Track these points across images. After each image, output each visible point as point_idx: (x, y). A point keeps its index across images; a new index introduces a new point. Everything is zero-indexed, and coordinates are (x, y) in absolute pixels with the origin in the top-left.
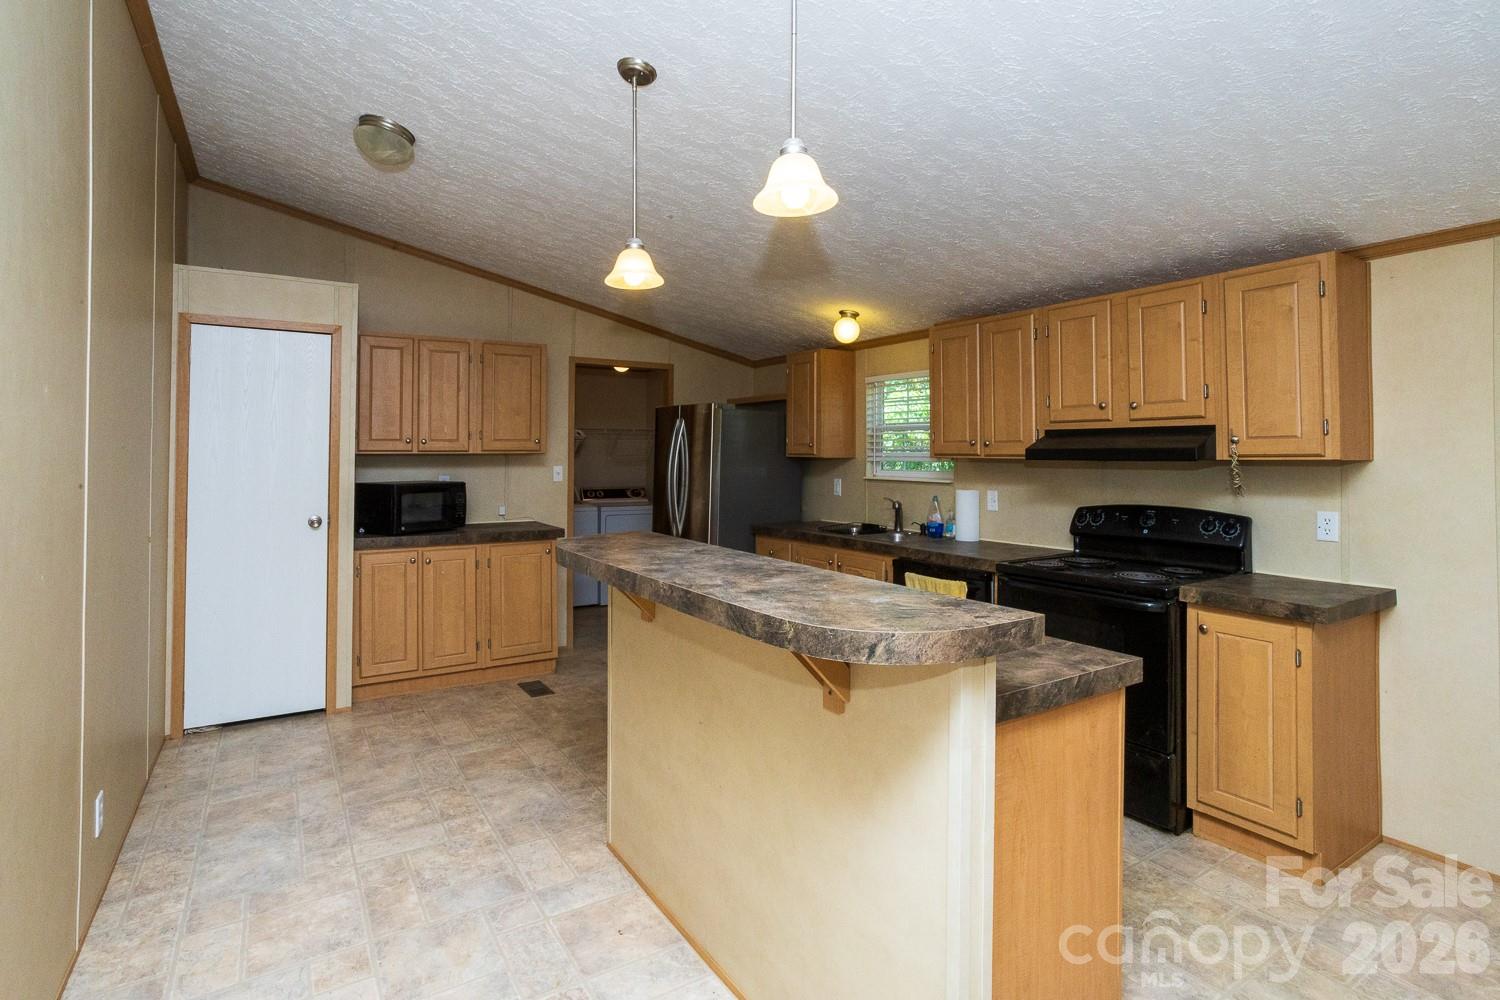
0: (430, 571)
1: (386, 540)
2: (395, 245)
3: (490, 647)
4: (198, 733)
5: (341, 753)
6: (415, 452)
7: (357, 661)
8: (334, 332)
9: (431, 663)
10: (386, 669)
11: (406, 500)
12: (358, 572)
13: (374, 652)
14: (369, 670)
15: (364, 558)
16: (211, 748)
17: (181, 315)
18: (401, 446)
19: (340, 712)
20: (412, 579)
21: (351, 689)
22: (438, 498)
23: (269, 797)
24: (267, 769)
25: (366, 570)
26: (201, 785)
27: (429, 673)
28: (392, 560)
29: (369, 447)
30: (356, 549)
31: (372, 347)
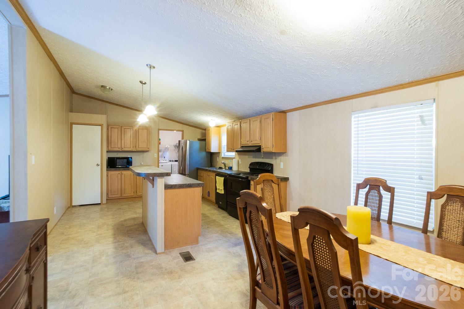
0: (123, 176)
1: (113, 169)
2: (117, 105)
3: (137, 193)
4: (75, 206)
5: (101, 210)
6: (121, 150)
7: (107, 194)
8: (101, 125)
9: (124, 195)
10: (114, 196)
11: (118, 161)
12: (107, 176)
13: (111, 192)
14: (110, 196)
15: (109, 172)
16: (77, 209)
17: (71, 123)
18: (118, 149)
19: (104, 204)
20: (119, 177)
21: (106, 200)
22: (126, 160)
23: (86, 215)
24: (86, 212)
25: (109, 175)
26: (74, 213)
27: (123, 197)
28: (115, 173)
29: (110, 149)
30: (107, 170)
31: (111, 128)
